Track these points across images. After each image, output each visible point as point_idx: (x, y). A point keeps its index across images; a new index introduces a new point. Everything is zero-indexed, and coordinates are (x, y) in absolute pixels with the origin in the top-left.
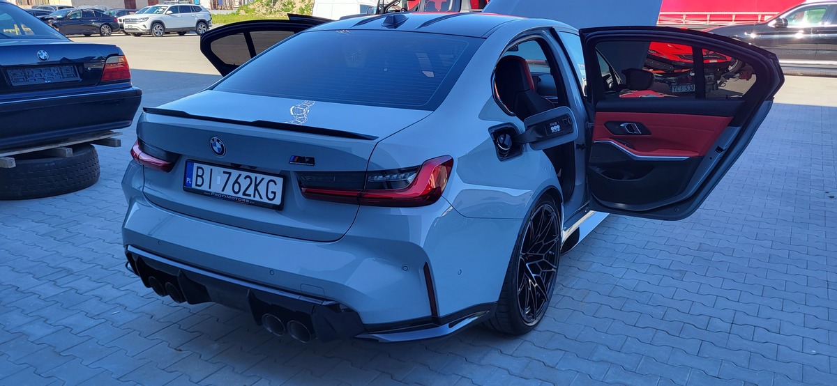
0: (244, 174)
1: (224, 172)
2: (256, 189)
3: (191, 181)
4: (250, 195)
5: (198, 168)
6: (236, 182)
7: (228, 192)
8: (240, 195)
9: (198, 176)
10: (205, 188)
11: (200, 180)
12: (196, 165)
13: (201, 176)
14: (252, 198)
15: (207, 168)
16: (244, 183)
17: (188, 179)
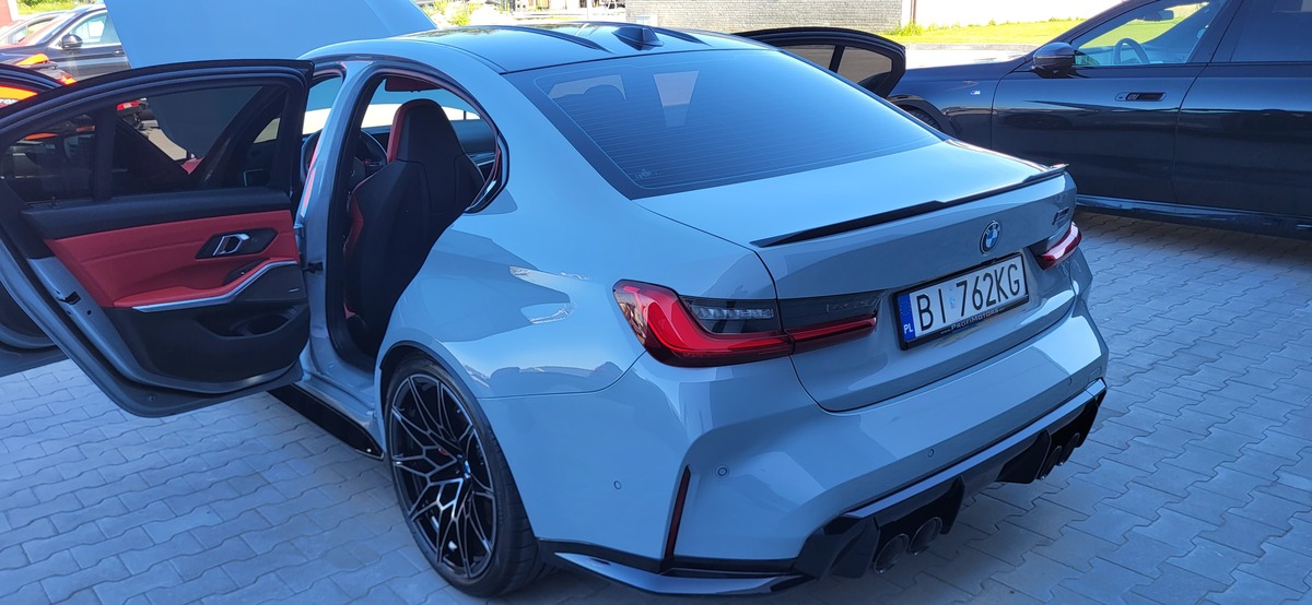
0: (981, 273)
1: (958, 285)
2: (999, 288)
3: (913, 327)
4: (994, 302)
5: (919, 298)
6: (976, 291)
7: (971, 312)
8: (984, 308)
9: (921, 312)
10: (938, 325)
11: (926, 318)
12: (913, 296)
13: (927, 310)
14: (998, 304)
15: (931, 292)
16: (984, 286)
17: (906, 327)
